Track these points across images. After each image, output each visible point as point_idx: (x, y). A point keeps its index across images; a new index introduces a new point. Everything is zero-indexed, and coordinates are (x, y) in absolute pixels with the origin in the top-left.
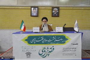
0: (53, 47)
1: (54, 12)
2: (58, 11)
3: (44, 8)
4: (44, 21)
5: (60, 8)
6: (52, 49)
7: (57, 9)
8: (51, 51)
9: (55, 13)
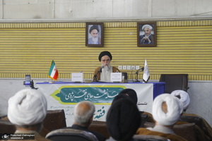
0: (103, 108)
1: (142, 34)
2: (152, 33)
3: (118, 24)
4: (104, 60)
5: (159, 24)
6: (102, 112)
7: (151, 28)
8: (100, 116)
9: (146, 37)
